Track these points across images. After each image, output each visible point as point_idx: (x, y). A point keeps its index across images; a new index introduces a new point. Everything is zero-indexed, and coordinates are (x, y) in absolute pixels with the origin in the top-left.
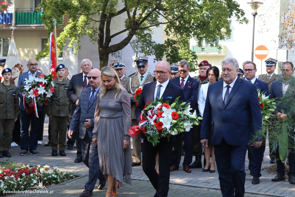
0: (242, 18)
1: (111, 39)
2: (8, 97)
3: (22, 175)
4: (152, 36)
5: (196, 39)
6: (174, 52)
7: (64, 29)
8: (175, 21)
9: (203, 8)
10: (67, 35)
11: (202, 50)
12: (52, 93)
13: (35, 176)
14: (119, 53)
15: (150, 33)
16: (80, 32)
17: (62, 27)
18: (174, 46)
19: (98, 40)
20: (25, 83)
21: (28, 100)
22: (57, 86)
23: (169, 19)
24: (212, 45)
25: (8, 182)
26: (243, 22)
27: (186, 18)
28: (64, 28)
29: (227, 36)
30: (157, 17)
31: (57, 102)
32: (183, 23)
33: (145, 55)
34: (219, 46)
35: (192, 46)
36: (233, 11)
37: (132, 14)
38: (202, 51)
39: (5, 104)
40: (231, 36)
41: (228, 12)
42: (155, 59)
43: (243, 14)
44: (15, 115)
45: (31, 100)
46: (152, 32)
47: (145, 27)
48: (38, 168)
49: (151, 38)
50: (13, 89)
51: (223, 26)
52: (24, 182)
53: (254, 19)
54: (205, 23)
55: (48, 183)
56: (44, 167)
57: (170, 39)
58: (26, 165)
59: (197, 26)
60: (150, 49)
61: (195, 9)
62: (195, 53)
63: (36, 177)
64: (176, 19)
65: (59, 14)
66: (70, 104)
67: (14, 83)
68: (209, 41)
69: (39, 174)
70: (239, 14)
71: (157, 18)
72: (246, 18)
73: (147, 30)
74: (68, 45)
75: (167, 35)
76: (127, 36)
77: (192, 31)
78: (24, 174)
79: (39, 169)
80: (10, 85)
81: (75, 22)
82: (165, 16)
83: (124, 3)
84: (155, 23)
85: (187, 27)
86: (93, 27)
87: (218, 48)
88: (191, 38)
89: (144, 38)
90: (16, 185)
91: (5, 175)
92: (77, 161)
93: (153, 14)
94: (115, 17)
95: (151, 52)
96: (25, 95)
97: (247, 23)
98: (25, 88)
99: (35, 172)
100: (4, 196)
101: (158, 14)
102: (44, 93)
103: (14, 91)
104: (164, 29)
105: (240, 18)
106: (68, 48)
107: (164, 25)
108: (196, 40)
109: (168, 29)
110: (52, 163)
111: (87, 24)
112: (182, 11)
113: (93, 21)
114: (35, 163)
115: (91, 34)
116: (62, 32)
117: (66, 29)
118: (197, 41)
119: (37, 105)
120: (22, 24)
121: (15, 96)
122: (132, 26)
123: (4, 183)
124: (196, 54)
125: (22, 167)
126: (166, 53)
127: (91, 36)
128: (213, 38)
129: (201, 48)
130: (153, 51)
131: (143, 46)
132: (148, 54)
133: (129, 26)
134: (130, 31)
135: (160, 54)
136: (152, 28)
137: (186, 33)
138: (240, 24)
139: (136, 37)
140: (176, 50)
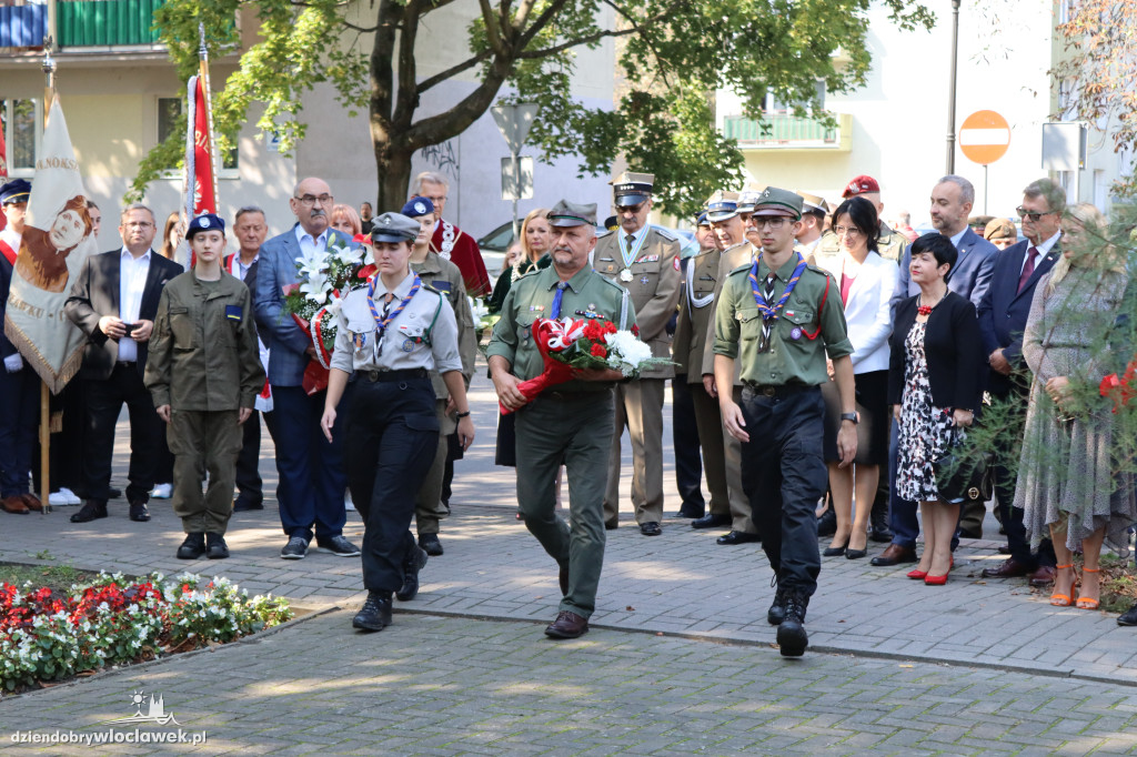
0: (910, 9)
1: (419, 97)
2: (209, 327)
3: (99, 609)
4: (573, 82)
5: (739, 91)
6: (657, 141)
7: (242, 61)
8: (659, 26)
10: (250, 82)
11: (761, 130)
13: (144, 612)
14: (450, 148)
15: (566, 72)
16: (299, 69)
17: (231, 53)
18: (656, 119)
19: (369, 99)
23: (637, 19)
24: (800, 113)
25: (48, 638)
26: (913, 21)
27: (701, 13)
28: (243, 57)
29: (854, 78)
30: (591, 10)
32: (691, 33)
33: (544, 153)
34: (825, 115)
35: (725, 117)
38: (763, 134)
39: (198, 355)
40: (870, 78)
42: (583, 169)
44: (240, 397)
46: (571, 67)
47: (544, 49)
48: (157, 583)
49: (567, 90)
50: (229, 295)
51: (838, 42)
52: (106, 635)
53: (957, 14)
54: (772, 31)
55: (194, 638)
56: (178, 577)
57: (641, 93)
58: (111, 574)
59: (743, 43)
60: (562, 130)
62: (734, 142)
63: (150, 616)
64: (665, 19)
65: (220, 5)
67: (63, 268)
68: (787, 97)
69: (161, 603)
71: (592, 14)
72: (925, 8)
73: (551, 60)
74: (258, 120)
75: (630, 78)
76: (478, 83)
77: (725, 62)
78: (104, 607)
79: (161, 585)
80: (218, 282)
81: (280, 33)
82: (621, 6)
84: (582, 33)
85: (706, 47)
86: (351, 54)
87: (824, 125)
88: (721, 87)
89: (541, 91)
90: (76, 647)
91: (32, 613)
94: (432, 12)
95: (568, 144)
97: (929, 27)
99: (144, 598)
100: (34, 689)
103: (232, 302)
104: (619, 56)
105: (902, 8)
106: (258, 131)
107: (619, 39)
108: (740, 94)
109: (634, 58)
111: (328, 41)
113: (350, 29)
114: (145, 565)
115: (344, 79)
116: (235, 74)
117: (250, 60)
118: (745, 99)
120: (84, 45)
121: (240, 322)
122: (499, 44)
123: (30, 639)
124: (741, 146)
125: (97, 582)
126: (627, 143)
127: (343, 88)
128: (805, 86)
129: (761, 122)
130: (577, 140)
131: (538, 120)
132: (557, 152)
133: (487, 47)
134: (488, 63)
135: (603, 148)
136: (574, 53)
137: (701, 68)
138: (902, 29)
139: (512, 85)
140: (664, 134)
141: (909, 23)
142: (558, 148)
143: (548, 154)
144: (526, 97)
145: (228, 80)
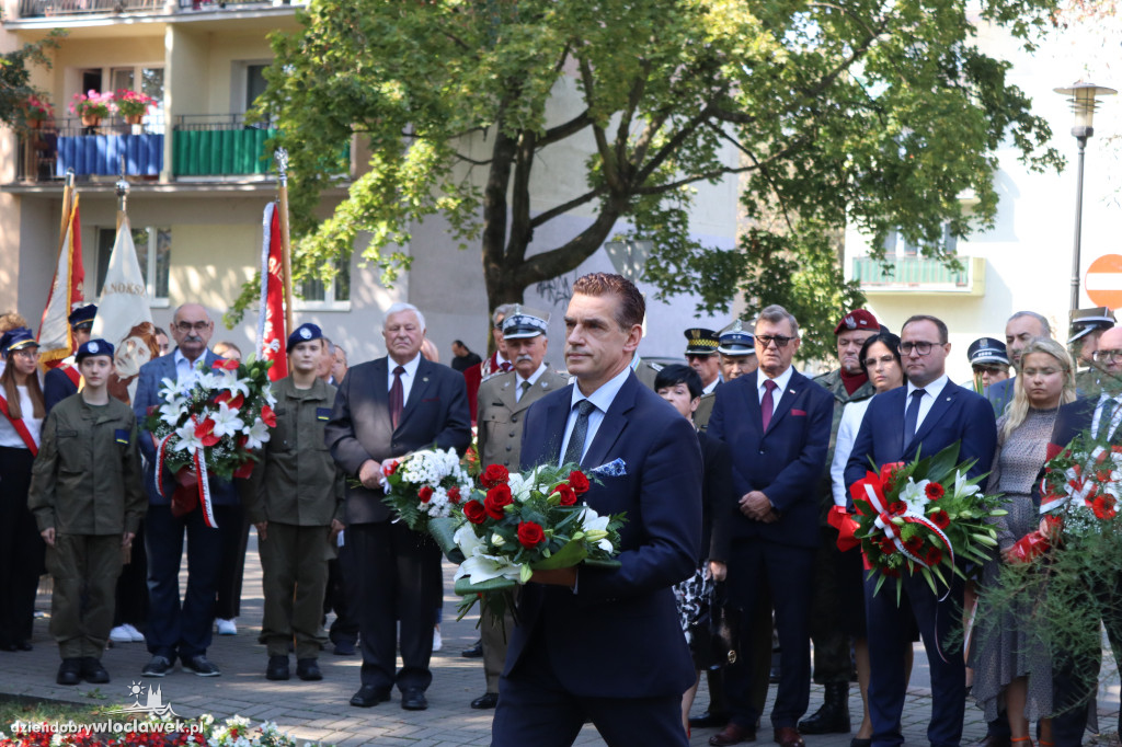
0: (1039, 151)
1: (532, 231)
2: (99, 451)
4: (692, 219)
5: (863, 229)
6: (777, 280)
7: (352, 191)
8: (781, 163)
9: (891, 110)
10: (358, 212)
11: (882, 270)
12: (270, 431)
14: (565, 285)
15: (683, 208)
17: (342, 184)
19: (480, 232)
20: (165, 395)
21: (177, 461)
22: (290, 407)
23: (760, 155)
26: (1043, 164)
27: (823, 151)
28: (353, 187)
29: (982, 219)
30: (712, 146)
31: (287, 471)
32: (814, 171)
33: (660, 290)
34: (950, 257)
36: (1006, 123)
37: (611, 136)
38: (884, 274)
39: (86, 478)
40: (998, 219)
41: (982, 126)
42: (700, 308)
43: (1045, 134)
44: (125, 521)
45: (188, 459)
46: (690, 203)
47: (663, 184)
48: (205, 726)
49: (685, 227)
50: (118, 420)
51: (965, 183)
54: (896, 171)
56: (228, 721)
57: (761, 231)
59: (869, 182)
60: (679, 268)
61: (859, 114)
62: (859, 282)
64: (786, 155)
65: (329, 136)
66: (337, 478)
67: (125, 397)
70: (1031, 136)
71: (714, 150)
72: (1056, 151)
73: (668, 197)
75: (751, 215)
76: (594, 218)
77: (849, 201)
80: (107, 406)
81: (390, 163)
82: (741, 142)
83: (583, 94)
84: (704, 168)
85: (830, 186)
86: (464, 186)
87: (948, 267)
88: (845, 225)
89: (658, 228)
92: (361, 701)
93: (696, 136)
94: (549, 146)
95: (685, 282)
96: (164, 445)
98: (163, 414)
101: (717, 135)
102: (239, 433)
103: (120, 426)
104: (741, 194)
105: (1032, 150)
107: (740, 175)
108: (864, 233)
109: (755, 193)
110: (264, 707)
111: (440, 172)
112: (809, 122)
113: (463, 162)
114: (195, 705)
115: (455, 212)
117: (359, 189)
118: (869, 237)
119: (210, 481)
121: (127, 446)
122: (614, 178)
124: (866, 289)
126: (746, 282)
127: (454, 220)
128: (930, 227)
129: (882, 263)
130: (694, 279)
131: (655, 258)
132: (674, 290)
133: (605, 182)
134: (605, 198)
135: (721, 286)
136: (694, 190)
137: (824, 206)
138: (1032, 171)
139: (630, 221)
140: (785, 274)
141: (1039, 165)
142: (676, 287)
143: (664, 293)
144: (644, 233)
145: (338, 209)
